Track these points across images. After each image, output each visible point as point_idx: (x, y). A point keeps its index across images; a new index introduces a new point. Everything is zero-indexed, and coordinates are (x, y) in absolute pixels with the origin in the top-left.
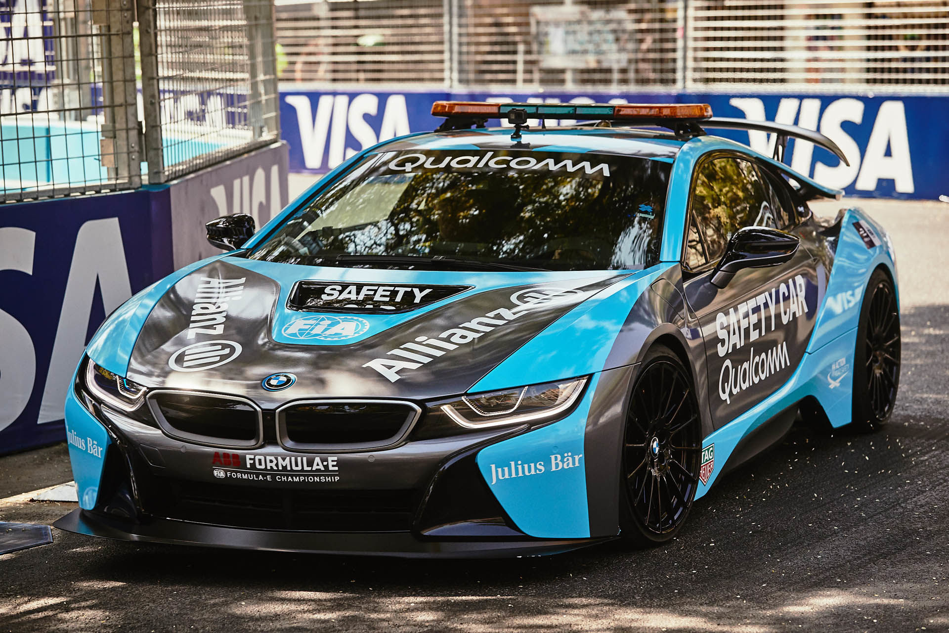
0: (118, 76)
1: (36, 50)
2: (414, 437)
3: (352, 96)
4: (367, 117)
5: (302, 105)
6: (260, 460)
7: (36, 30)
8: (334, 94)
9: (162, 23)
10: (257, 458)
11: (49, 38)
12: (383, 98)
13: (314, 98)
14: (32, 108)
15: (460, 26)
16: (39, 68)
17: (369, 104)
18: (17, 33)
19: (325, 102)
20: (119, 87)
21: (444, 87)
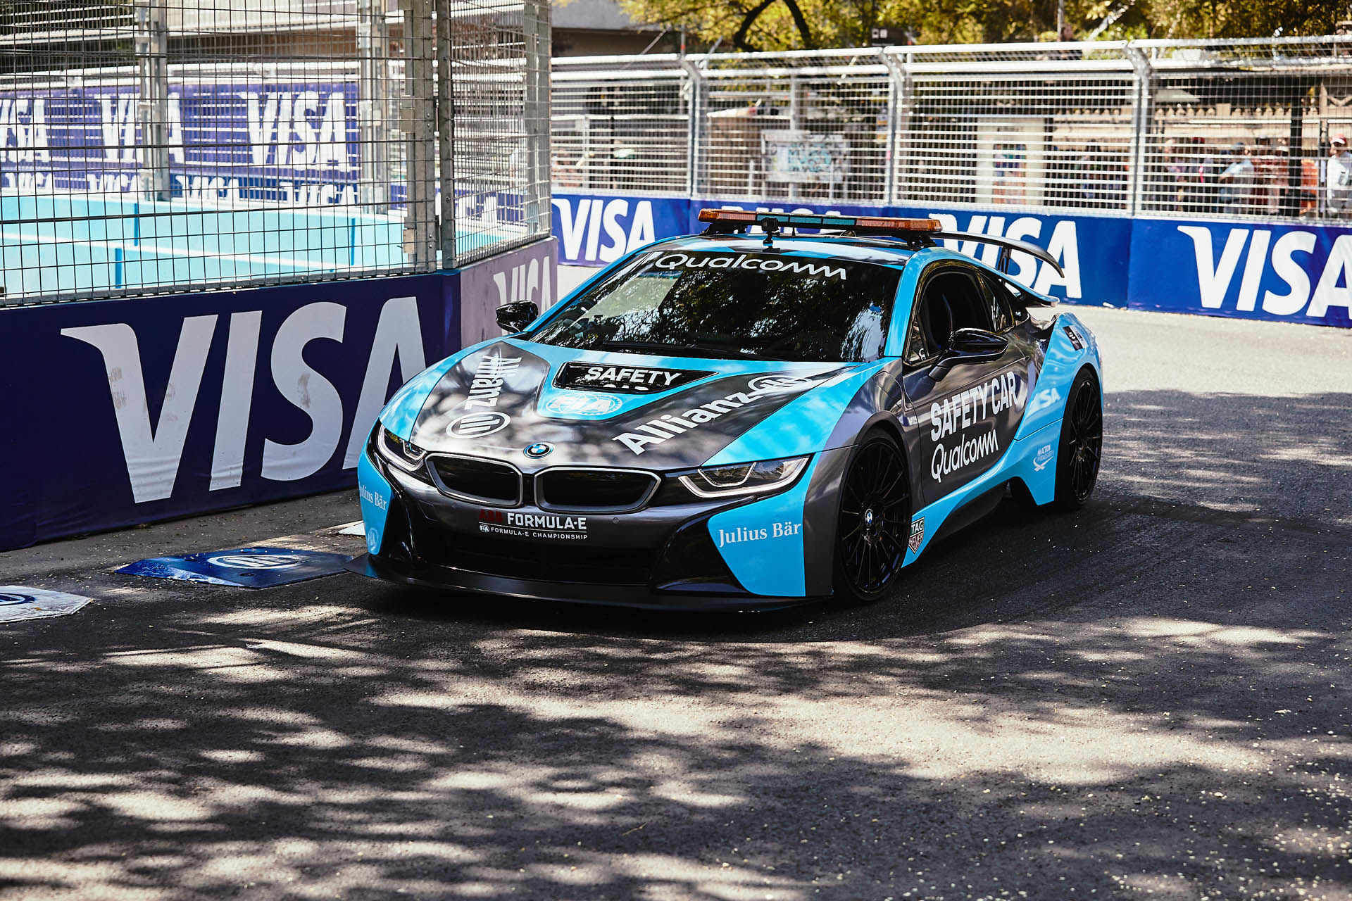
0: (420, 176)
1: (340, 152)
2: (655, 503)
3: (607, 200)
4: (618, 218)
5: (564, 206)
6: (519, 518)
7: (341, 137)
8: (592, 198)
9: (458, 133)
10: (517, 516)
11: (353, 143)
12: (633, 203)
13: (574, 201)
14: (335, 201)
15: (701, 143)
16: (342, 168)
17: (621, 207)
18: (325, 137)
19: (584, 205)
20: (421, 185)
21: (684, 195)
